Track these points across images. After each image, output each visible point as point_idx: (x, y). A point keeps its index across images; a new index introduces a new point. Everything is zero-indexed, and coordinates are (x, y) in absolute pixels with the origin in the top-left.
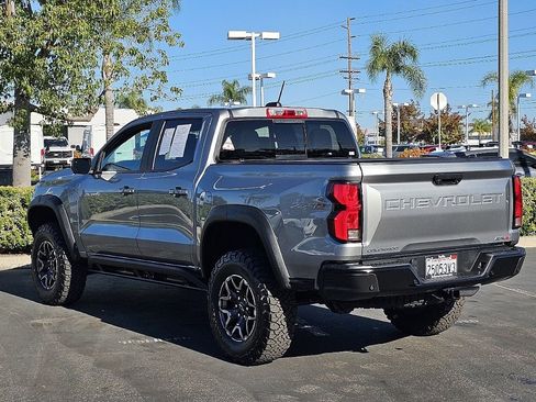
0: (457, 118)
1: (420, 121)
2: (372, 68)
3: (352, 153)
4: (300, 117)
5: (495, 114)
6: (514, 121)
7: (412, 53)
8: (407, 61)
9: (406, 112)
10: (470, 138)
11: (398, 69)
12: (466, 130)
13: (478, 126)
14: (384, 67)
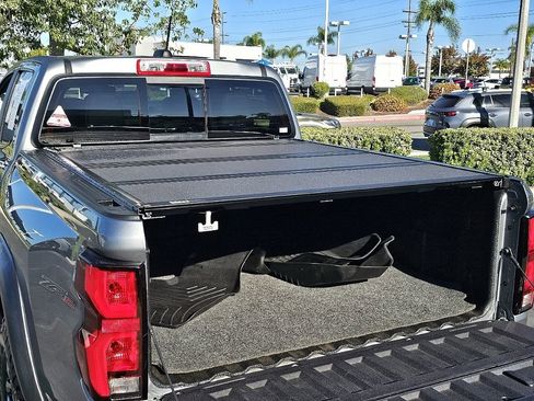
0: (485, 59)
1: (457, 59)
2: (419, 19)
3: (284, 130)
4: (197, 74)
5: (514, 56)
6: (527, 62)
7: (451, 7)
8: (447, 14)
9: (448, 53)
10: (493, 72)
11: (439, 20)
12: (490, 67)
13: (500, 64)
14: (428, 18)
